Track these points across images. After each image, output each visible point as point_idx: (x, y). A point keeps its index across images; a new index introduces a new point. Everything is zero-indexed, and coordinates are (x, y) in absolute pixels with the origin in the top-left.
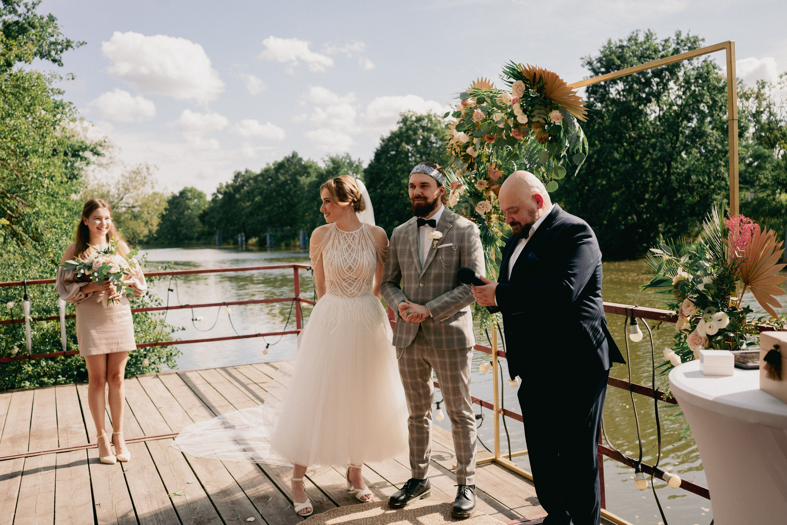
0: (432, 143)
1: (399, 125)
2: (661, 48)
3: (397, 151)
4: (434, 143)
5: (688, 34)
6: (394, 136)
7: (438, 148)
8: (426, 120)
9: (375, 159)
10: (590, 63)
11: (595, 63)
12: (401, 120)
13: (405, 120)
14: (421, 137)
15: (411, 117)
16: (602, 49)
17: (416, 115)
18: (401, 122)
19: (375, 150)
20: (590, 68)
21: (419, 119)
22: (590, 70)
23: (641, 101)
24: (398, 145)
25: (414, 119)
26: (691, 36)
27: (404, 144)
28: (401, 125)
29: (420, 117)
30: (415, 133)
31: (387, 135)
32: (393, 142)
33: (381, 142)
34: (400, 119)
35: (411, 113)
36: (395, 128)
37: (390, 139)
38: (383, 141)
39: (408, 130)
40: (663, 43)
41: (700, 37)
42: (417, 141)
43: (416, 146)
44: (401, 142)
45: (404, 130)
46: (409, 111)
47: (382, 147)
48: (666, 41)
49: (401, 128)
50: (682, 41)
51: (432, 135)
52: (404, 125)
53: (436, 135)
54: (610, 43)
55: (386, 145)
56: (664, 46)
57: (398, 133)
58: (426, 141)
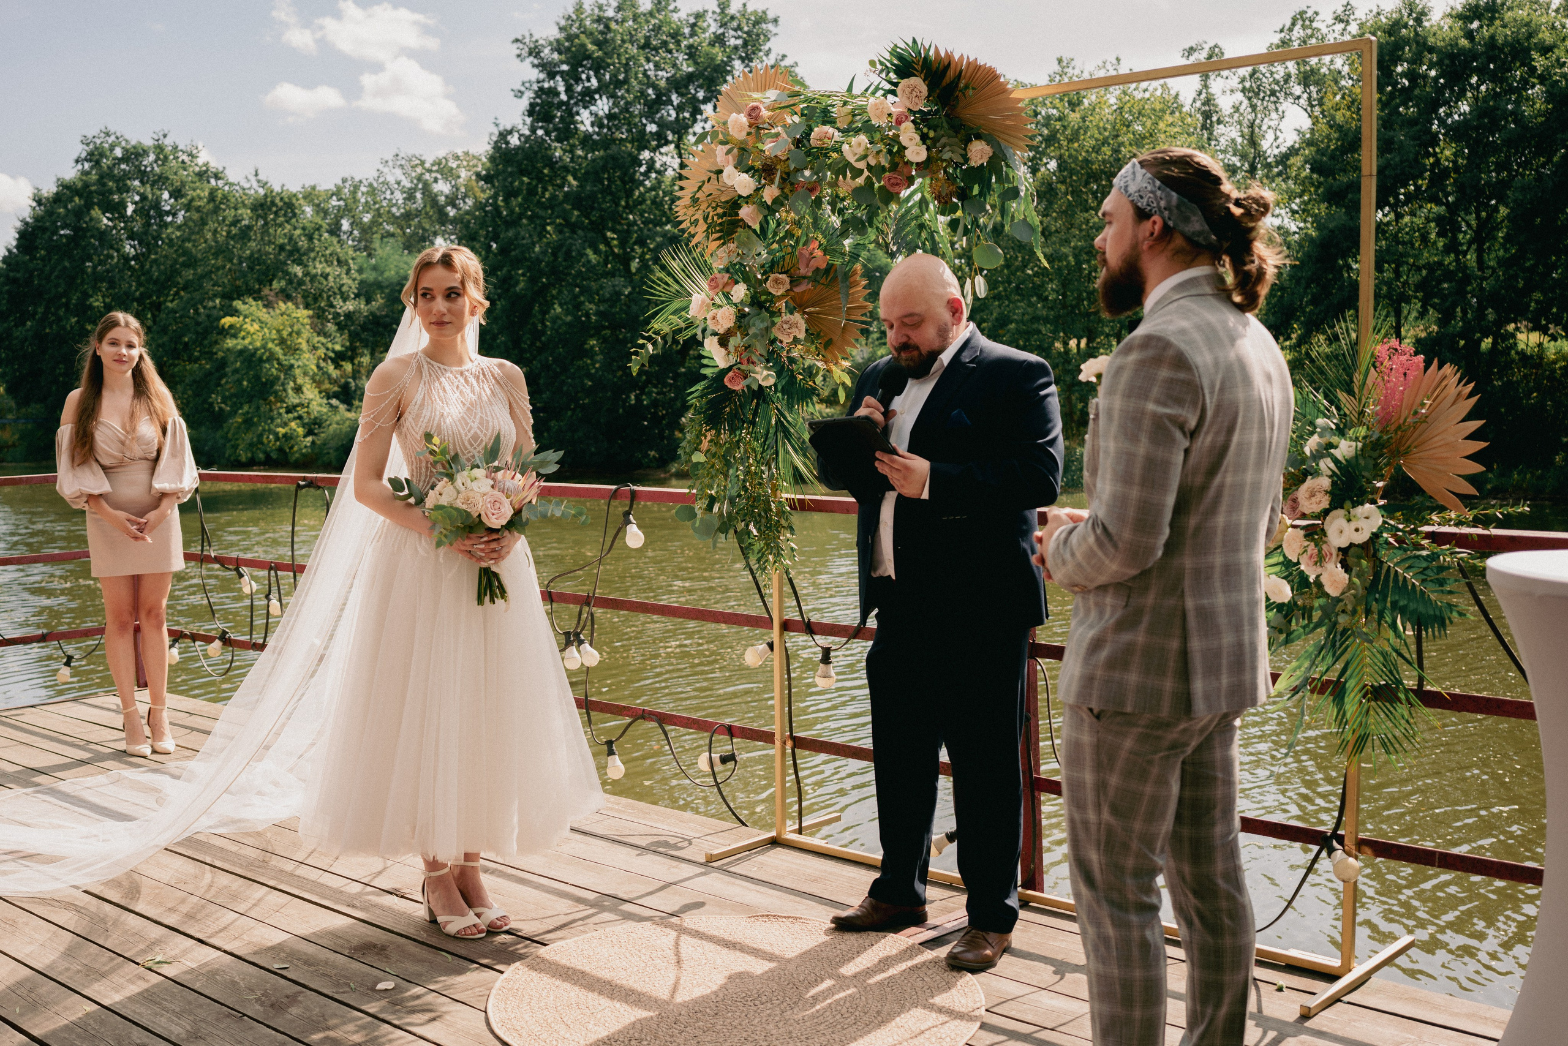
0: (161, 214)
1: (80, 167)
2: (687, 31)
3: (76, 229)
4: (168, 213)
5: (745, 5)
6: (67, 191)
7: (179, 228)
8: (152, 157)
9: (17, 247)
10: (535, 52)
11: (547, 51)
12: (84, 155)
13: (95, 156)
14: (137, 198)
15: (112, 148)
16: (563, 23)
17: (123, 144)
18: (86, 160)
19: (19, 224)
20: (536, 62)
21: (134, 155)
22: (534, 66)
23: (642, 140)
24: (79, 213)
25: (118, 153)
26: (750, 9)
27: (96, 212)
28: (87, 166)
29: (134, 147)
30: (124, 189)
31: (49, 189)
32: (66, 207)
33: (34, 204)
34: (81, 150)
35: (112, 138)
36: (71, 173)
37: (57, 199)
38: (39, 202)
39: (102, 177)
40: (692, 20)
41: (771, 15)
42: (125, 207)
43: (123, 216)
44: (89, 206)
45: (94, 177)
46: (108, 134)
47: (37, 219)
48: (699, 16)
49: (85, 173)
50: (733, 18)
51: (166, 195)
52: (92, 168)
53: (176, 194)
54: (579, 9)
55: (50, 213)
56: (693, 25)
57: (80, 185)
58: (149, 209)
